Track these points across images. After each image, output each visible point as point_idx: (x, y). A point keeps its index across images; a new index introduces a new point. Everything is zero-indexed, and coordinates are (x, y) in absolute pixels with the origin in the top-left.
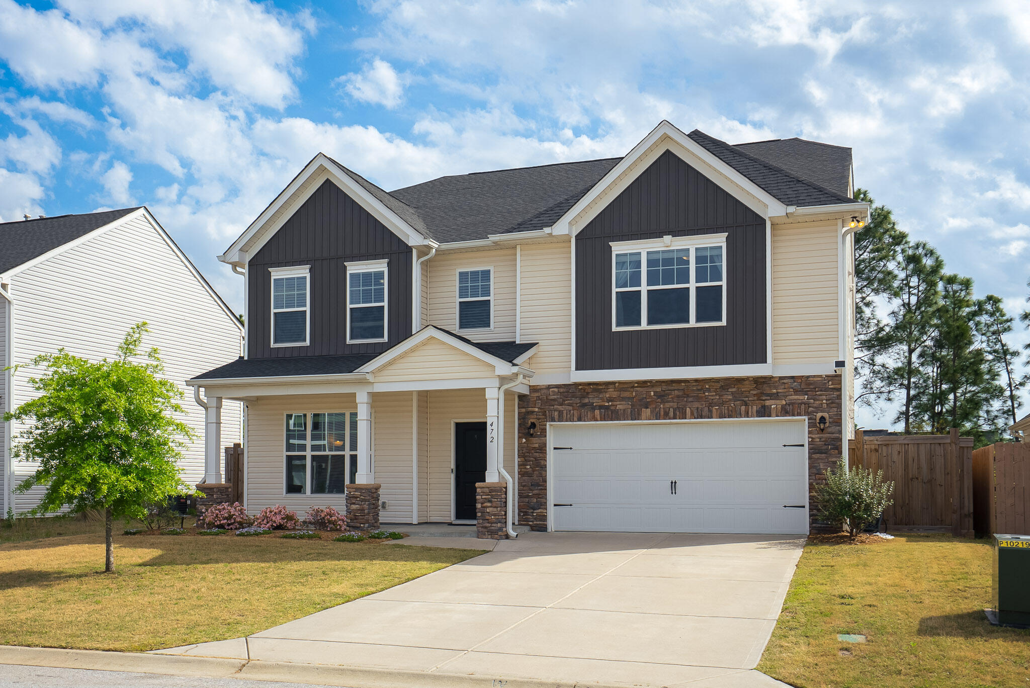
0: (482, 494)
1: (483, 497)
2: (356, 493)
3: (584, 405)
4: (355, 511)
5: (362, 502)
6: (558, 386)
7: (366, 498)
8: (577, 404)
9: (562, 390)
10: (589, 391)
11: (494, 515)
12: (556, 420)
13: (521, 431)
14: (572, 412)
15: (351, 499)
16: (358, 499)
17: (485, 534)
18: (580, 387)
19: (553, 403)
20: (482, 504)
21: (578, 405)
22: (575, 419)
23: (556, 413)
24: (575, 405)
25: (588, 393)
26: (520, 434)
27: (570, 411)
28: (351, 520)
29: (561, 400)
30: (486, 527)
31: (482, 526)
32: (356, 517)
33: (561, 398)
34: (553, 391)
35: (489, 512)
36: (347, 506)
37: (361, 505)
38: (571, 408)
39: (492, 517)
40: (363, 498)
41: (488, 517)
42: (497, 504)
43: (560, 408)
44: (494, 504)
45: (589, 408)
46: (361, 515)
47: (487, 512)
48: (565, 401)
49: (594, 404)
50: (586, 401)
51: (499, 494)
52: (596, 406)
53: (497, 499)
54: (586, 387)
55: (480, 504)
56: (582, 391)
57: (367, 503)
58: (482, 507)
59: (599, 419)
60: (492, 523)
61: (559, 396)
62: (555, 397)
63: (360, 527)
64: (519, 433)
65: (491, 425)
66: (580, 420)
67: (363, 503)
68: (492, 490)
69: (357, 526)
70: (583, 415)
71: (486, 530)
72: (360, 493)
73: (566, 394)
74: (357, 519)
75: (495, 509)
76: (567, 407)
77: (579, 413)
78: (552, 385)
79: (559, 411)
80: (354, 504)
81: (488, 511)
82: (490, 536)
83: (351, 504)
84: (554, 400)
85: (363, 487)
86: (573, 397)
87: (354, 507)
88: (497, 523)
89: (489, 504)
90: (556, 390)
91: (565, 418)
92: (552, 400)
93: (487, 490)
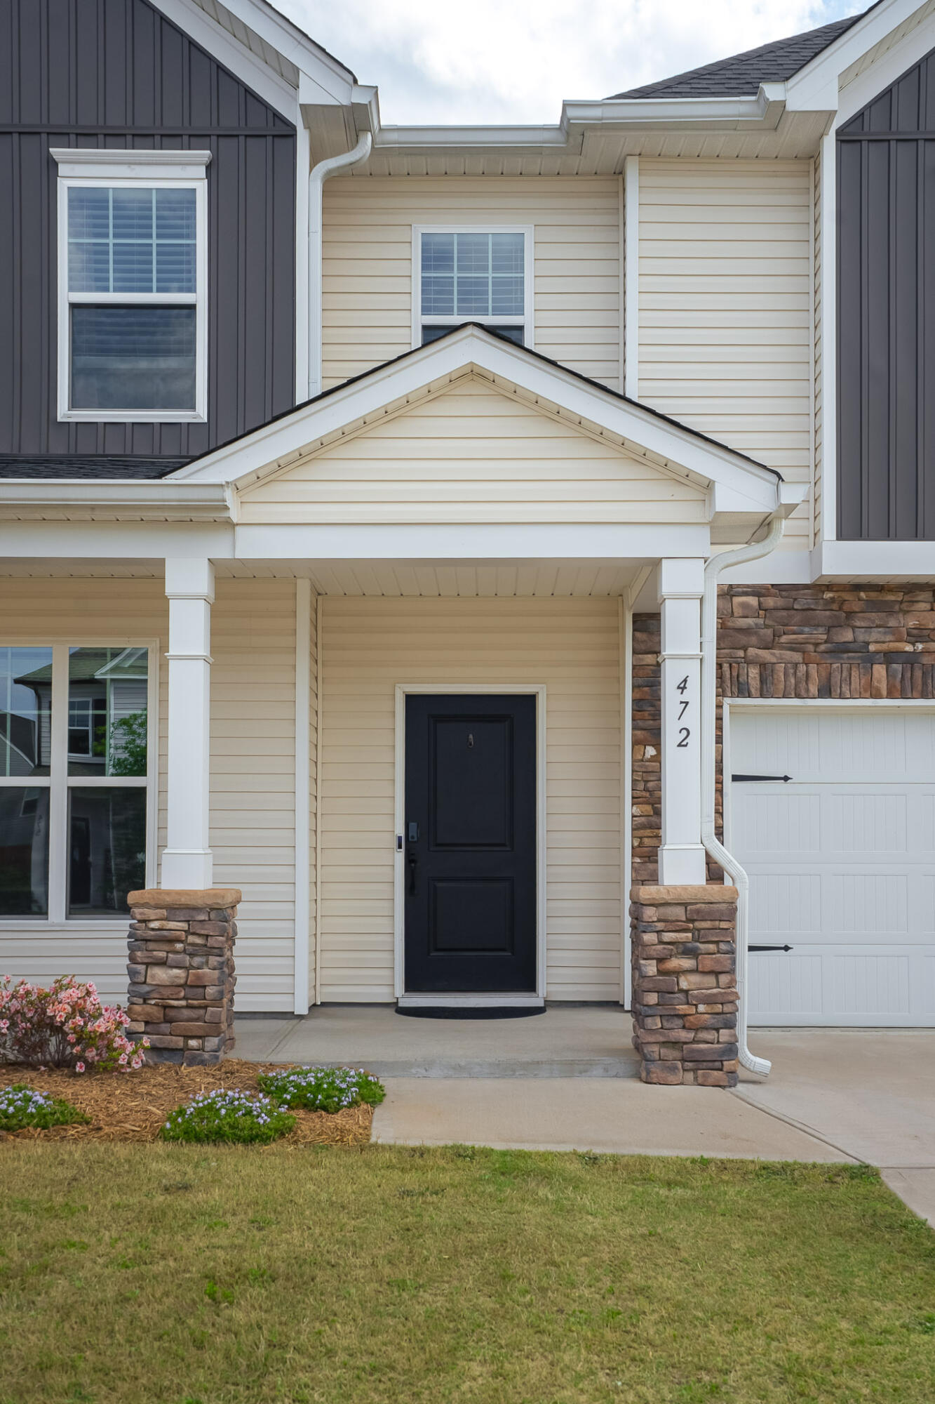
0: (660, 926)
1: (668, 937)
2: (172, 925)
3: (840, 650)
4: (167, 992)
5: (192, 955)
6: (758, 591)
7: (211, 942)
8: (816, 645)
9: (770, 602)
10: (856, 606)
11: (709, 1001)
12: (753, 691)
13: (640, 723)
14: (802, 668)
15: (151, 946)
16: (179, 946)
17: (673, 1069)
18: (828, 595)
19: (743, 639)
20: (660, 960)
21: (822, 647)
22: (814, 689)
23: (754, 672)
24: (811, 648)
25: (850, 614)
26: (638, 733)
27: (796, 665)
28: (147, 1023)
29: (769, 632)
30: (675, 1044)
31: (662, 1039)
32: (172, 1013)
33: (767, 626)
34: (744, 606)
35: (686, 992)
36: (132, 973)
37: (192, 967)
38: (797, 657)
39: (702, 1008)
40: (199, 941)
41: (683, 1009)
42: (718, 961)
43: (766, 655)
44: (708, 963)
45: (853, 658)
46: (188, 1007)
47: (681, 991)
48: (779, 636)
49: (872, 648)
50: (848, 636)
51: (724, 925)
52: (877, 652)
53: (717, 943)
54: (846, 596)
55: (655, 961)
56: (835, 606)
57: (214, 960)
58: (660, 972)
59: (884, 693)
60: (697, 1030)
61: (761, 621)
62: (750, 621)
63: (186, 1048)
64: (634, 728)
65: (682, 687)
66: (826, 691)
67: (197, 961)
68: (698, 912)
69: (172, 1046)
70: (836, 678)
71: (677, 1054)
72: (184, 926)
73: (784, 613)
74: (171, 1022)
75: (711, 980)
76: (788, 655)
77: (824, 674)
78: (738, 586)
79: (763, 666)
80: (162, 963)
81: (684, 984)
82: (690, 1076)
83: (147, 964)
84: (746, 631)
85: (199, 903)
86: (806, 623)
87: (161, 975)
88: (717, 1030)
89: (687, 963)
90: (753, 601)
91: (782, 686)
92: (740, 630)
93: (679, 913)
